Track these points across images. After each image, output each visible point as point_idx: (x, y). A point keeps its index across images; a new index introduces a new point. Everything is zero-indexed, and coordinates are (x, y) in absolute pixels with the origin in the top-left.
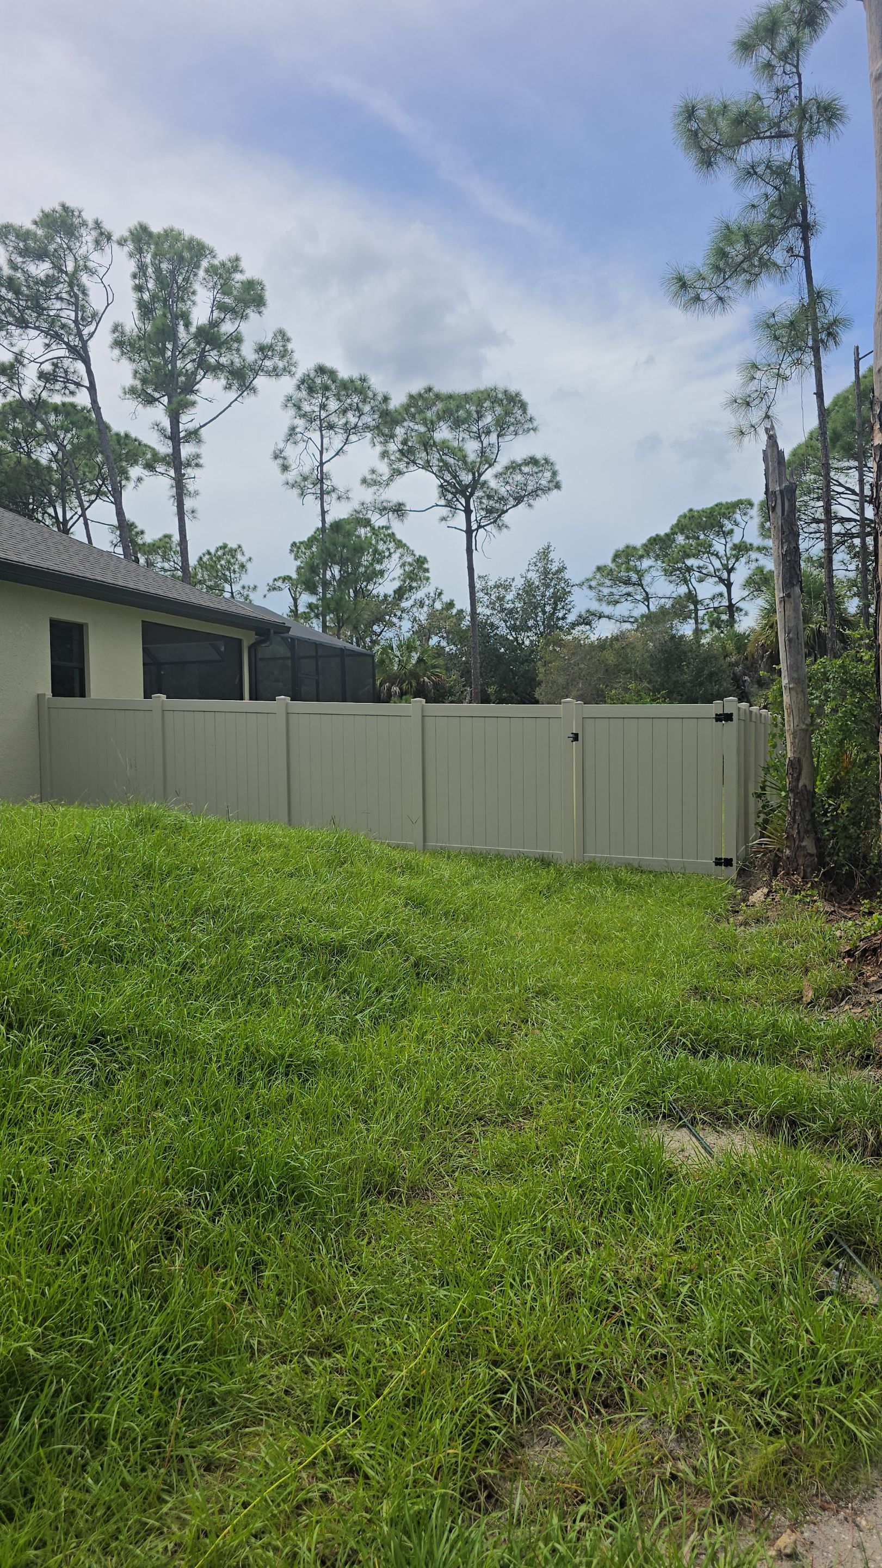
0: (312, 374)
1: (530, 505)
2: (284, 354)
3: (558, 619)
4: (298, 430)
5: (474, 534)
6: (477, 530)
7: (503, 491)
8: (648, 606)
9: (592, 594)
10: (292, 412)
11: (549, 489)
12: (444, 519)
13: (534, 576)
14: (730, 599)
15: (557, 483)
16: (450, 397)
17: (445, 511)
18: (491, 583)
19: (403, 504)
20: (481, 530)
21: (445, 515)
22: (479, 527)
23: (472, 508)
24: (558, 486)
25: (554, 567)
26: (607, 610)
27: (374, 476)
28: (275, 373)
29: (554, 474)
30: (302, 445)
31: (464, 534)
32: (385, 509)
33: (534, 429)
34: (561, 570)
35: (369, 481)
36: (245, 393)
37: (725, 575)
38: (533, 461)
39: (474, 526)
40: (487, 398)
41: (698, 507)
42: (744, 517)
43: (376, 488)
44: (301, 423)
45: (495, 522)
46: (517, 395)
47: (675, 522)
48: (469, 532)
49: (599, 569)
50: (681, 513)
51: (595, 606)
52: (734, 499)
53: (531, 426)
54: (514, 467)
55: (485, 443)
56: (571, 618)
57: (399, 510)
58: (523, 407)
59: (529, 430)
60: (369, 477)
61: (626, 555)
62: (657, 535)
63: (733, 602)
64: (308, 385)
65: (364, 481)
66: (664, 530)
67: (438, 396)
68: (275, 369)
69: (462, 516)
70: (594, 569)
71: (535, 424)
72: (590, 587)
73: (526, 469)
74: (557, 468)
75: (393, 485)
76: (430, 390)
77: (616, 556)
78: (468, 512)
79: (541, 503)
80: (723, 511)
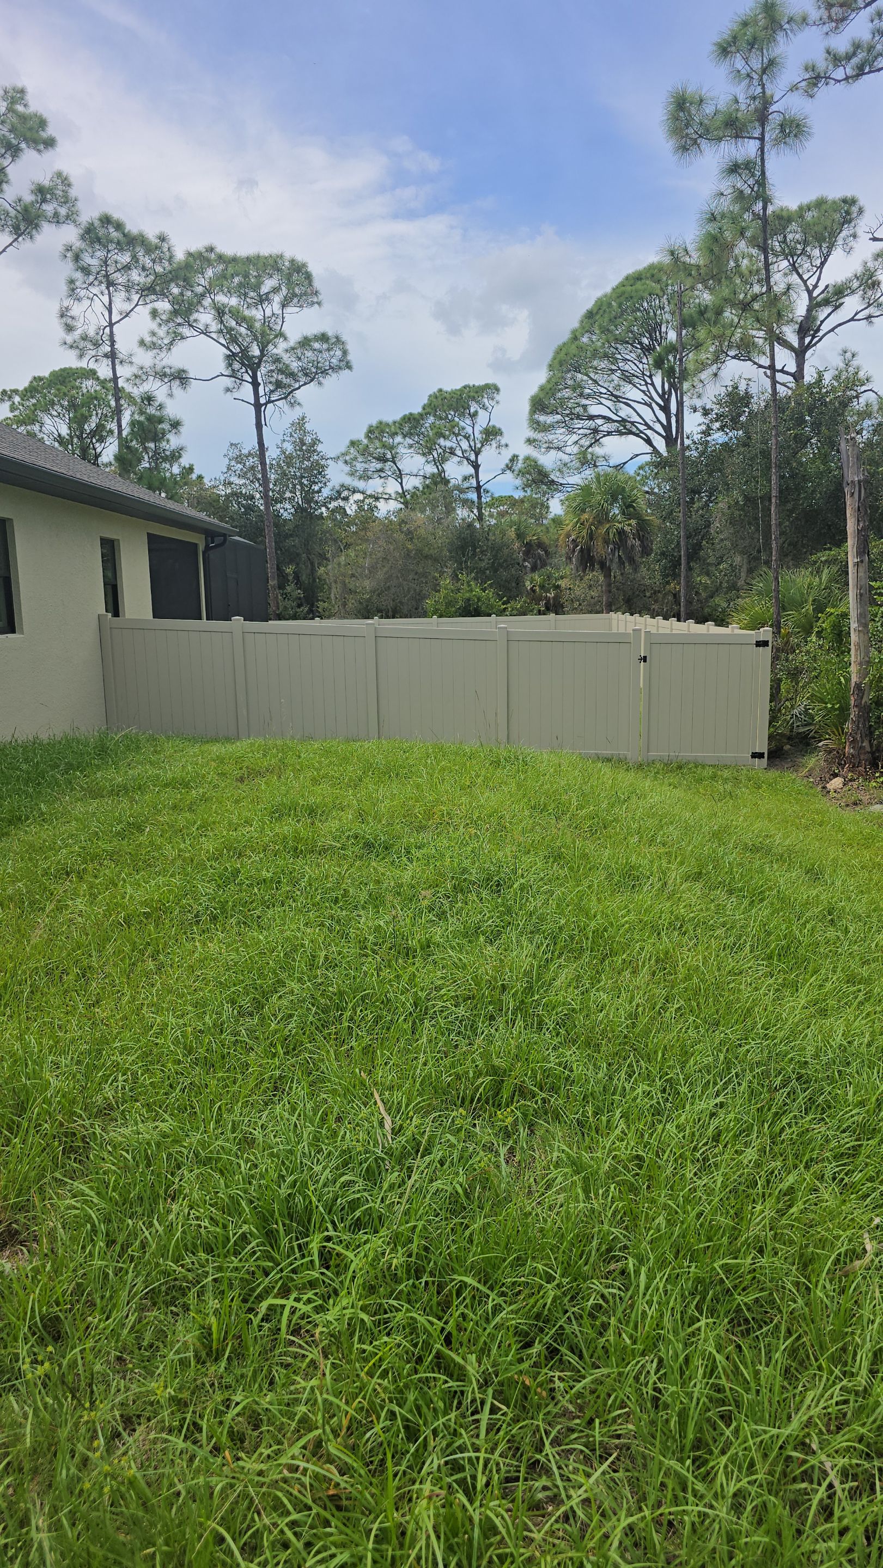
0: (97, 223)
1: (320, 383)
2: (66, 200)
3: (314, 492)
4: (78, 284)
5: (263, 408)
6: (266, 404)
7: (295, 366)
8: (401, 484)
9: (347, 469)
10: (70, 265)
11: (340, 368)
12: (228, 390)
13: (289, 447)
14: (478, 482)
15: (348, 362)
16: (234, 260)
17: (229, 382)
18: (245, 452)
19: (184, 371)
20: (270, 406)
21: (231, 386)
22: (269, 402)
23: (260, 380)
24: (349, 367)
25: (308, 440)
26: (361, 485)
27: (155, 339)
28: (56, 219)
29: (345, 353)
30: (86, 303)
31: (253, 408)
32: (165, 375)
33: (319, 303)
34: (316, 441)
35: (148, 344)
36: (20, 239)
37: (473, 457)
38: (323, 338)
39: (262, 401)
40: (270, 264)
41: (448, 388)
42: (491, 402)
43: (155, 351)
44: (78, 275)
45: (285, 398)
46: (304, 265)
47: (426, 401)
48: (258, 406)
49: (353, 443)
50: (431, 392)
51: (348, 481)
52: (482, 383)
53: (315, 300)
54: (305, 343)
55: (268, 313)
56: (326, 492)
57: (181, 377)
58: (309, 277)
59: (313, 303)
60: (148, 339)
61: (377, 431)
62: (411, 414)
63: (481, 484)
64: (91, 235)
65: (142, 343)
66: (417, 410)
67: (221, 258)
68: (56, 215)
69: (248, 388)
70: (347, 443)
71: (321, 297)
72: (346, 462)
73: (316, 345)
74: (349, 347)
75: (174, 349)
76: (211, 249)
77: (370, 431)
78: (255, 384)
79: (331, 381)
80: (472, 394)
